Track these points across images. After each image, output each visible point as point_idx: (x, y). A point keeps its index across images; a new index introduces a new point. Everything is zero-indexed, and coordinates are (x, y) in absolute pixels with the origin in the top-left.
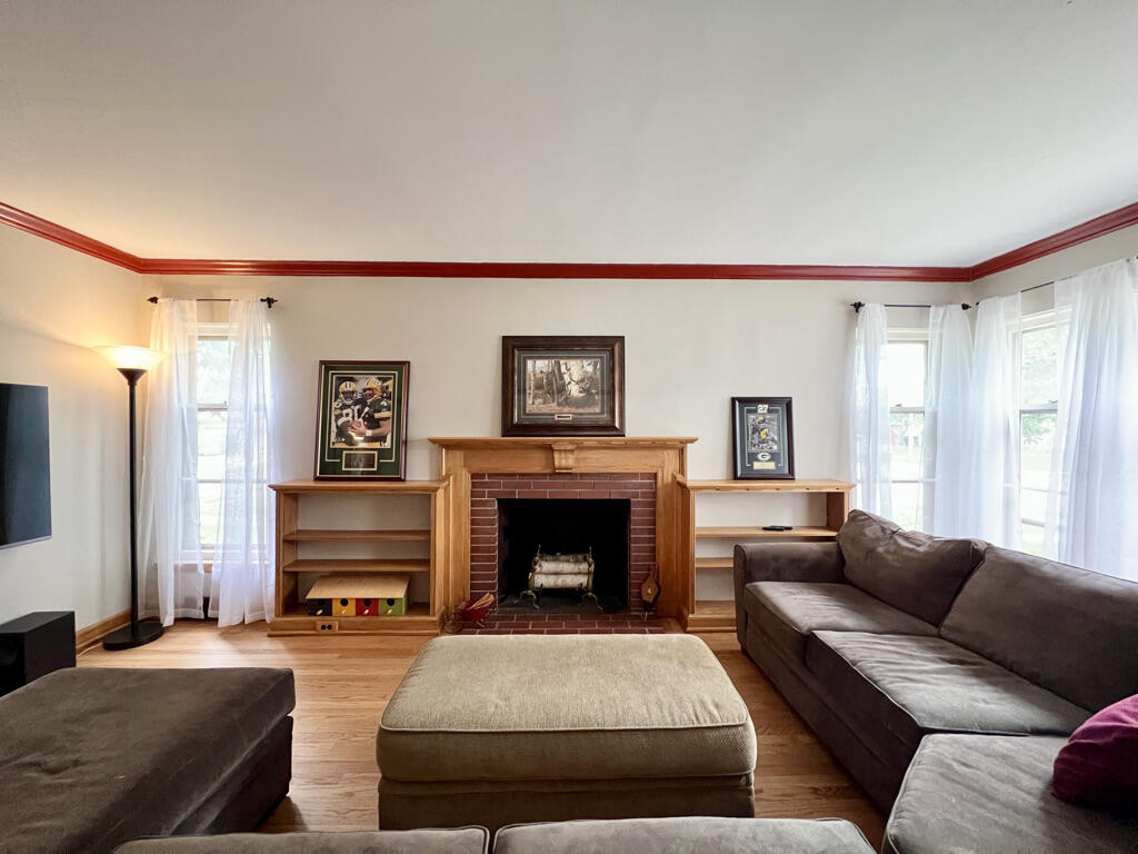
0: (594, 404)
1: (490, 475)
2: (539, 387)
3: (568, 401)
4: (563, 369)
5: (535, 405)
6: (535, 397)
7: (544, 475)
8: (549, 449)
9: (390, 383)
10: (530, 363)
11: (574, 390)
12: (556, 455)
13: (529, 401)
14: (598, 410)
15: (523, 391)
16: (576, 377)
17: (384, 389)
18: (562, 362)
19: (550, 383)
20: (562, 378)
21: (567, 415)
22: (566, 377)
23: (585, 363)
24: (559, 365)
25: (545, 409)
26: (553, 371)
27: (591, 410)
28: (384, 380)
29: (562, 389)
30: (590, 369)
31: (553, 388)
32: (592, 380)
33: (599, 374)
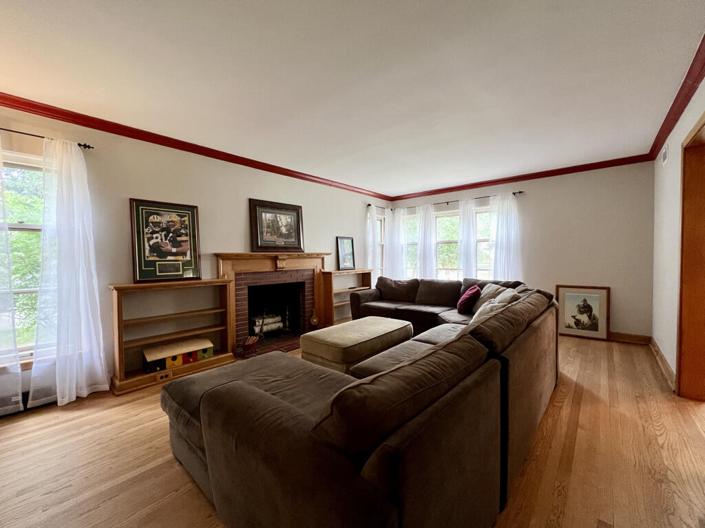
0: (291, 237)
1: (244, 274)
2: (268, 227)
3: (281, 235)
4: (278, 219)
5: (267, 237)
6: (267, 232)
7: (271, 272)
8: (275, 259)
9: (186, 218)
10: (263, 214)
11: (284, 230)
12: (278, 262)
13: (265, 234)
14: (293, 240)
16: (284, 224)
17: (182, 223)
18: (278, 215)
19: (273, 226)
20: (278, 224)
21: (281, 242)
22: (280, 223)
23: (288, 217)
24: (276, 217)
25: (272, 239)
26: (274, 220)
27: (290, 240)
28: (182, 217)
29: (278, 229)
30: (289, 220)
31: (275, 228)
32: (290, 225)
33: (293, 223)
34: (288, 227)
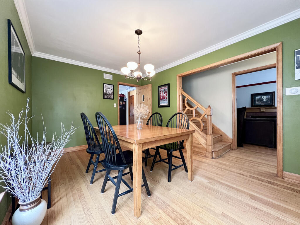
0: (269, 102)
1: (249, 113)
2: (258, 100)
3: (264, 102)
4: (262, 97)
5: (257, 103)
6: (257, 102)
7: (259, 113)
8: (260, 109)
10: (256, 97)
11: (265, 100)
14: (269, 103)
15: (255, 101)
16: (265, 98)
19: (260, 100)
21: (263, 104)
22: (263, 99)
25: (259, 103)
27: (268, 103)
29: (262, 100)
31: (261, 100)
32: (268, 99)
33: (270, 98)
34: (267, 99)
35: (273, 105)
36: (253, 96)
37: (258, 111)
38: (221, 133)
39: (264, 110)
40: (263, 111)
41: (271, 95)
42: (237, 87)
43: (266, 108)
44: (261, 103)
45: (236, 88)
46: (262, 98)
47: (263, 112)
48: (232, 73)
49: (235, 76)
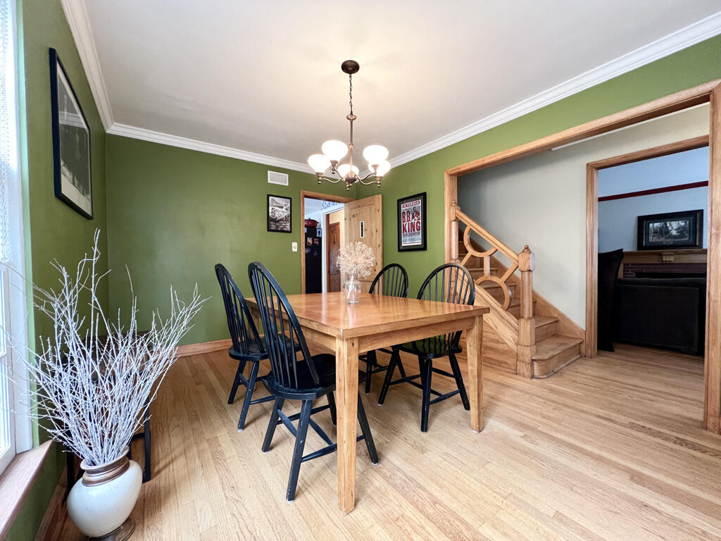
0: (684, 237)
1: (632, 264)
2: (654, 233)
3: (672, 237)
4: (668, 225)
6: (653, 236)
7: (658, 264)
8: (661, 255)
10: (651, 225)
11: (674, 233)
12: (664, 257)
13: (651, 238)
14: (687, 239)
15: (647, 234)
16: (675, 228)
18: (668, 223)
19: (661, 231)
20: (667, 229)
21: (670, 241)
22: (670, 228)
23: (680, 222)
24: (666, 225)
25: (658, 240)
26: (663, 227)
27: (683, 240)
29: (668, 232)
30: (683, 224)
31: (664, 232)
32: (684, 228)
33: (687, 226)
34: (679, 230)
35: (697, 244)
36: (643, 221)
37: (654, 260)
38: (556, 315)
39: (672, 259)
40: (668, 259)
41: (691, 218)
42: (601, 199)
43: (677, 253)
44: (663, 240)
45: (596, 202)
46: (667, 228)
47: (670, 264)
48: (588, 164)
49: (595, 172)
